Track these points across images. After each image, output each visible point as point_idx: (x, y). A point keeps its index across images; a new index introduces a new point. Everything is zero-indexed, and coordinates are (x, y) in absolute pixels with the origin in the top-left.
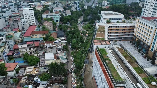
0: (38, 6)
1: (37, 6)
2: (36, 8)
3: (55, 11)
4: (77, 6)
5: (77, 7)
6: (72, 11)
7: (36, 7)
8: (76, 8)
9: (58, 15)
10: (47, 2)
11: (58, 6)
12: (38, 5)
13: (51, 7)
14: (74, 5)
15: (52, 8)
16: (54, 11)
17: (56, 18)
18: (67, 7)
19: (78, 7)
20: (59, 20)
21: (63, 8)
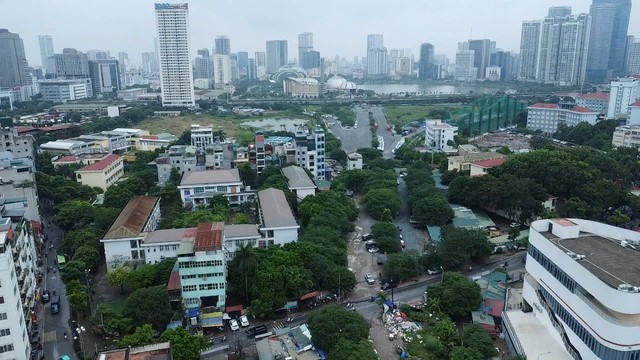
0: (93, 161)
1: (85, 162)
2: (77, 172)
3: (192, 192)
4: (312, 157)
5: (312, 164)
6: (295, 191)
7: (80, 166)
8: (309, 168)
9: (218, 263)
10: (147, 133)
11: (210, 160)
12: (93, 154)
13: (168, 167)
14: (297, 149)
15: (176, 177)
16: (187, 192)
17: (197, 282)
18: (261, 163)
19: (321, 164)
20: (221, 293)
21: (236, 171)
